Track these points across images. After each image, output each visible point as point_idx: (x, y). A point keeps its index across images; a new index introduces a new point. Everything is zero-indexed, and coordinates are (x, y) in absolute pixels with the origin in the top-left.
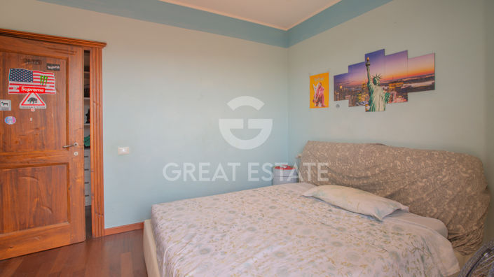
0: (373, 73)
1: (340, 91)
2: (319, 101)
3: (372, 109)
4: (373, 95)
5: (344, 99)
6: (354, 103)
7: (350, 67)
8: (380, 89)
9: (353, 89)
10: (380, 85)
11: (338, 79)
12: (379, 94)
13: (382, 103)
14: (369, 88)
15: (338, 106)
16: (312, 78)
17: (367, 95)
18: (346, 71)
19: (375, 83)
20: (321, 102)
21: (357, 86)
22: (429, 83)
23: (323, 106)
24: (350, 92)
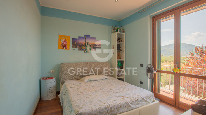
0: (87, 41)
1: (75, 44)
2: (64, 46)
3: (87, 52)
4: (87, 47)
5: (77, 47)
6: (81, 49)
7: (79, 37)
8: (89, 46)
9: (80, 45)
10: (89, 45)
11: (74, 40)
12: (88, 47)
13: (89, 50)
14: (86, 45)
15: (74, 50)
16: (60, 36)
17: (85, 47)
18: (78, 38)
19: (87, 44)
20: (66, 47)
21: (82, 44)
22: (100, 47)
23: (66, 49)
24: (79, 45)
